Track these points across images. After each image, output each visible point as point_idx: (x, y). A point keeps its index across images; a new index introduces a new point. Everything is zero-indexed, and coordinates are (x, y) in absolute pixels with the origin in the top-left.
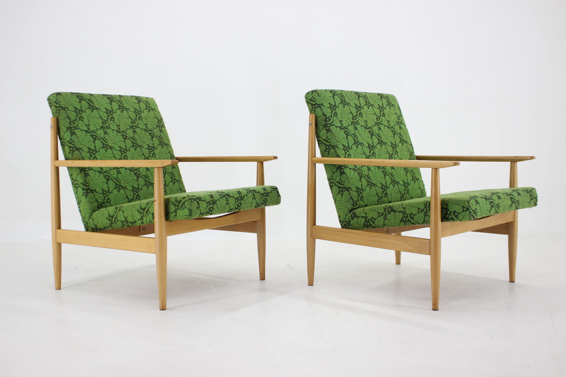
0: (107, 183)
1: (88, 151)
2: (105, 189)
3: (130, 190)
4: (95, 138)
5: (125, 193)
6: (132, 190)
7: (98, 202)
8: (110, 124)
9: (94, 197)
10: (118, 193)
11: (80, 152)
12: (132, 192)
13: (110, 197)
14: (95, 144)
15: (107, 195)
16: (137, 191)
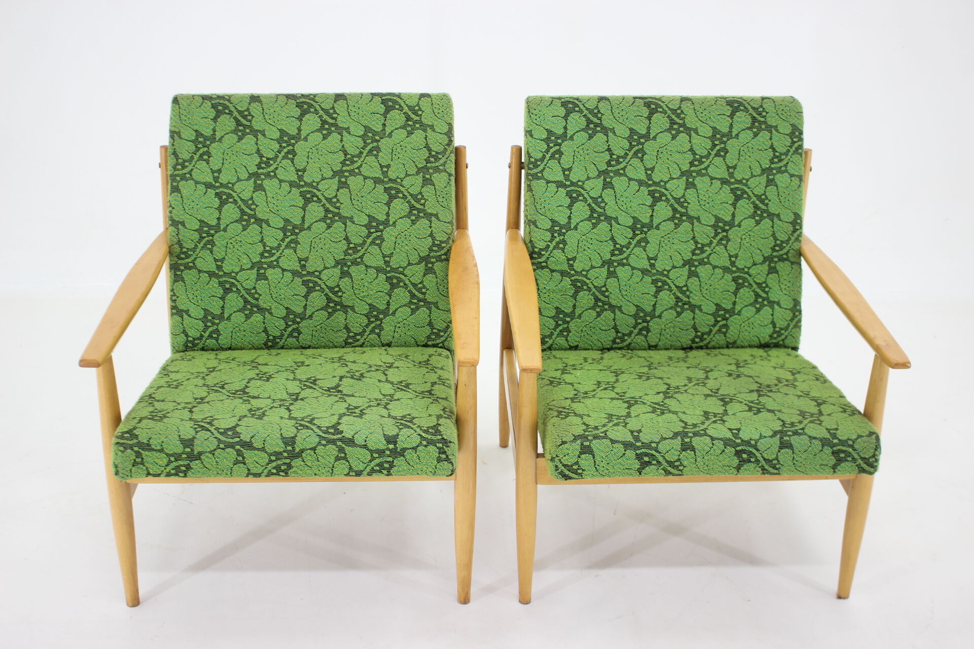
0: (223, 298)
1: (197, 227)
2: (212, 310)
3: (279, 316)
4: (227, 200)
5: (264, 323)
6: (283, 318)
7: (187, 336)
8: (279, 168)
9: (181, 325)
10: (246, 321)
11: (178, 229)
12: (282, 322)
13: (220, 327)
14: (220, 213)
15: (213, 324)
16: (298, 320)
